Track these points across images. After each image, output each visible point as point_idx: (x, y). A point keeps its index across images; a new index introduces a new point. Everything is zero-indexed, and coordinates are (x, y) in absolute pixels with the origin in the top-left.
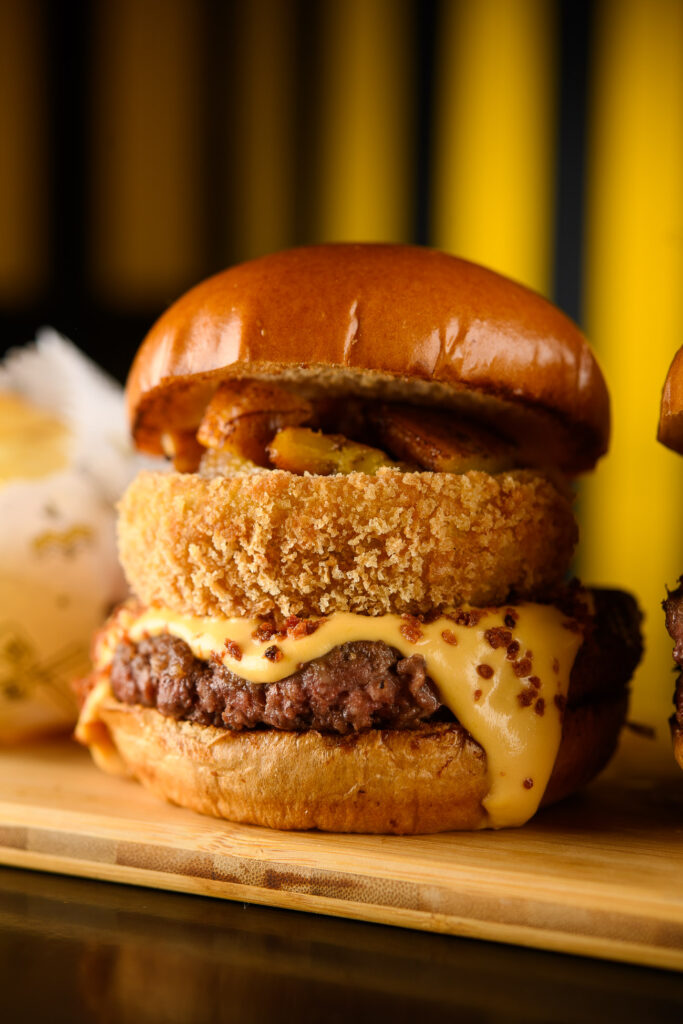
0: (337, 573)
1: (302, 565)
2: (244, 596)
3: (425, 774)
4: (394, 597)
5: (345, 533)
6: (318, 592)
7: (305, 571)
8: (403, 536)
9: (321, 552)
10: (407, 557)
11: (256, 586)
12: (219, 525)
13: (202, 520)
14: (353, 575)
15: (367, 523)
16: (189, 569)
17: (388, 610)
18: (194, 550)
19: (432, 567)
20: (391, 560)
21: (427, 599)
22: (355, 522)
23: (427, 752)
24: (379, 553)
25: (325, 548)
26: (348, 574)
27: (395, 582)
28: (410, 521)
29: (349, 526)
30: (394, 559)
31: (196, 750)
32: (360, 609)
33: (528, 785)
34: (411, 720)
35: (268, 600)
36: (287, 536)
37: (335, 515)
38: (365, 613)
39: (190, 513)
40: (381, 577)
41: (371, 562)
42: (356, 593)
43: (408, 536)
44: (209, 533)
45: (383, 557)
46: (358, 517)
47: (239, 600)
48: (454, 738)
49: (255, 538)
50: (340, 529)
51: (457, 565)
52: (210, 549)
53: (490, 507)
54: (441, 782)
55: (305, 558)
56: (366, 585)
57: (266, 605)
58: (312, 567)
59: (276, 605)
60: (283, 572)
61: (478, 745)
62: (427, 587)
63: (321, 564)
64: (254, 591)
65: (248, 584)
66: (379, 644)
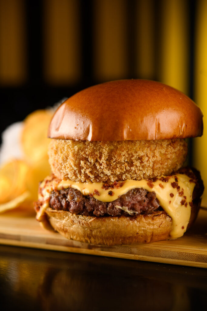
0: (128, 168)
1: (117, 166)
2: (98, 175)
3: (156, 227)
4: (144, 174)
5: (130, 156)
6: (122, 174)
7: (118, 168)
8: (147, 156)
9: (123, 162)
10: (149, 162)
11: (103, 173)
12: (90, 154)
13: (85, 153)
14: (133, 168)
15: (137, 152)
16: (80, 168)
17: (143, 178)
18: (82, 162)
19: (155, 165)
20: (144, 163)
21: (153, 174)
22: (133, 152)
23: (156, 220)
24: (140, 161)
25: (124, 161)
26: (131, 168)
27: (145, 170)
28: (149, 151)
29: (132, 154)
30: (145, 163)
31: (85, 223)
32: (134, 178)
33: (183, 228)
34: (151, 211)
35: (106, 177)
36: (113, 158)
37: (127, 150)
38: (136, 180)
39: (80, 151)
40: (141, 168)
41: (138, 164)
42: (133, 173)
43: (149, 156)
44: (87, 157)
45: (141, 162)
46: (134, 151)
47: (97, 177)
48: (163, 216)
49: (103, 158)
50: (129, 155)
51: (161, 164)
52: (87, 162)
53: (170, 146)
54: (160, 229)
55: (118, 164)
56: (137, 171)
57: (106, 178)
58: (120, 166)
59: (109, 178)
60: (111, 168)
61: (170, 217)
62: (153, 171)
63: (123, 165)
64: (102, 174)
65: (100, 172)
66: (142, 189)
